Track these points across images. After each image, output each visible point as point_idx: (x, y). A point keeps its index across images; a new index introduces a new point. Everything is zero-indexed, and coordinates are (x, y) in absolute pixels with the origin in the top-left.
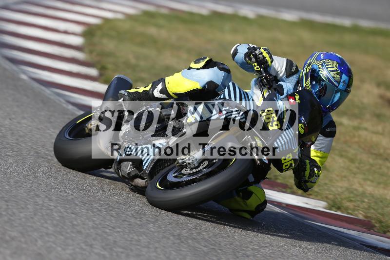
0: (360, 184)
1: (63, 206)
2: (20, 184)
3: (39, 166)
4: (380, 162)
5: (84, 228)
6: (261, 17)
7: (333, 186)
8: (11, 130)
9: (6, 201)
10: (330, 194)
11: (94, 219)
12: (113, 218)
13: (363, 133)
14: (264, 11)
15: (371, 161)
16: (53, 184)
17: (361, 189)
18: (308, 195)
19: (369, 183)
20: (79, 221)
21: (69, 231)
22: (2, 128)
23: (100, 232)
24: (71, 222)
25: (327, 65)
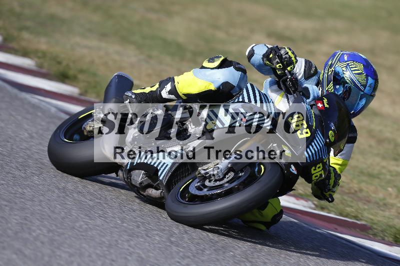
25: (352, 68)
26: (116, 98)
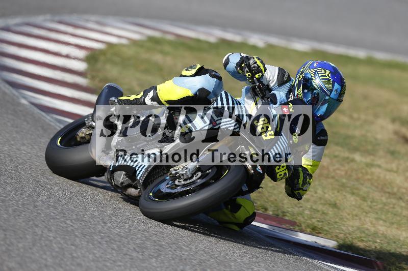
0: (371, 223)
1: (63, 236)
2: (18, 213)
3: (39, 195)
4: (394, 201)
5: (84, 261)
6: (270, 46)
7: (344, 225)
8: (10, 156)
9: (4, 230)
10: (341, 233)
11: (95, 252)
12: (114, 251)
13: (376, 170)
14: (274, 40)
15: (384, 199)
16: (52, 214)
17: (373, 229)
18: (317, 233)
19: (381, 222)
20: (79, 254)
21: (68, 263)
22: (1, 154)
23: (100, 265)
24: (71, 254)
25: (320, 74)
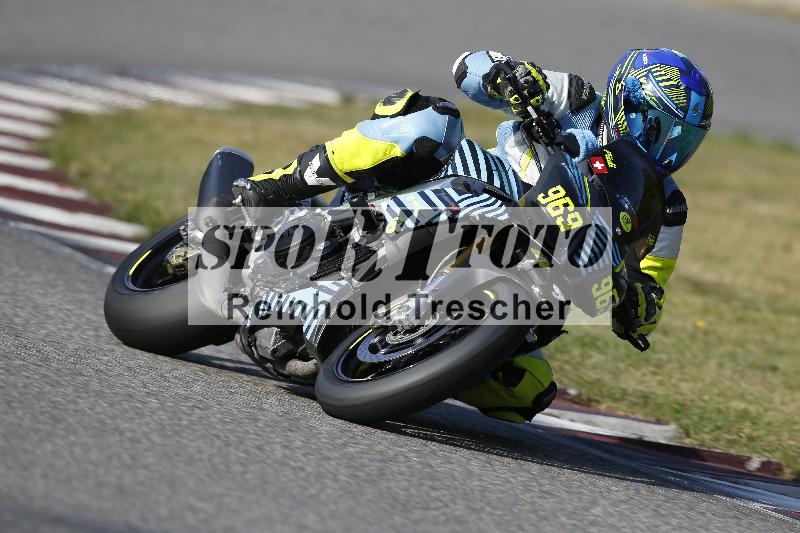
25: (657, 76)
26: (218, 196)
